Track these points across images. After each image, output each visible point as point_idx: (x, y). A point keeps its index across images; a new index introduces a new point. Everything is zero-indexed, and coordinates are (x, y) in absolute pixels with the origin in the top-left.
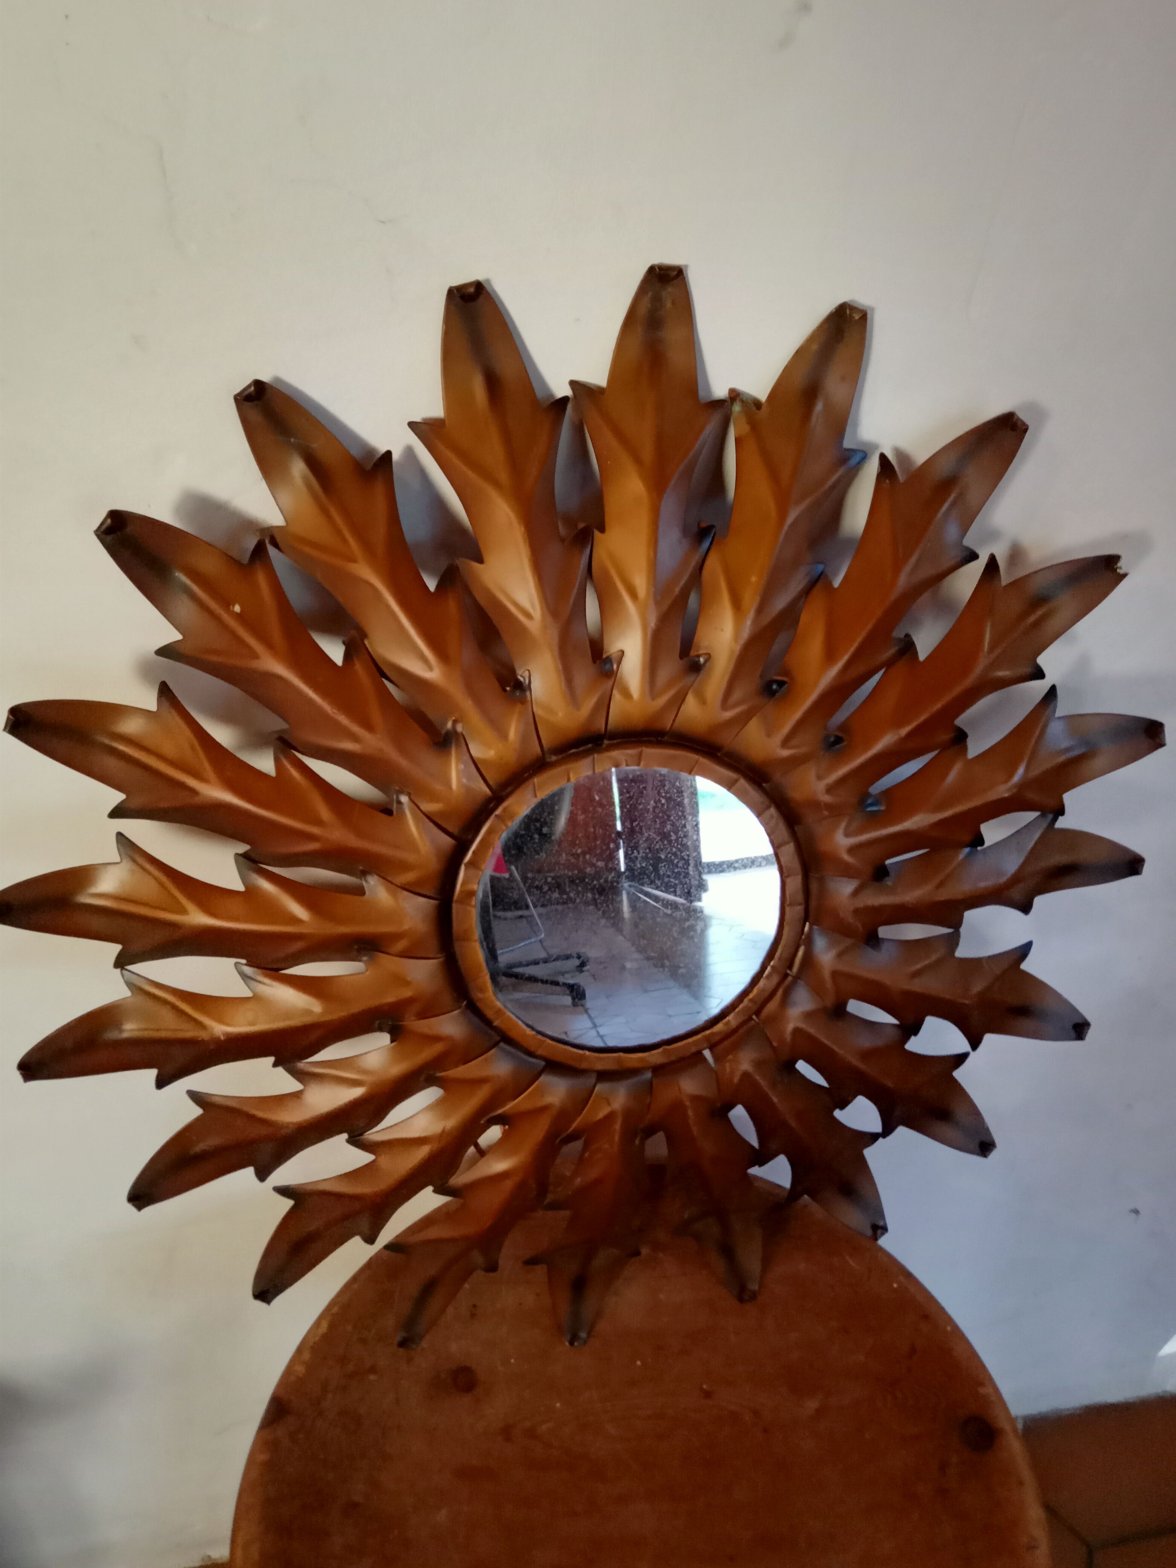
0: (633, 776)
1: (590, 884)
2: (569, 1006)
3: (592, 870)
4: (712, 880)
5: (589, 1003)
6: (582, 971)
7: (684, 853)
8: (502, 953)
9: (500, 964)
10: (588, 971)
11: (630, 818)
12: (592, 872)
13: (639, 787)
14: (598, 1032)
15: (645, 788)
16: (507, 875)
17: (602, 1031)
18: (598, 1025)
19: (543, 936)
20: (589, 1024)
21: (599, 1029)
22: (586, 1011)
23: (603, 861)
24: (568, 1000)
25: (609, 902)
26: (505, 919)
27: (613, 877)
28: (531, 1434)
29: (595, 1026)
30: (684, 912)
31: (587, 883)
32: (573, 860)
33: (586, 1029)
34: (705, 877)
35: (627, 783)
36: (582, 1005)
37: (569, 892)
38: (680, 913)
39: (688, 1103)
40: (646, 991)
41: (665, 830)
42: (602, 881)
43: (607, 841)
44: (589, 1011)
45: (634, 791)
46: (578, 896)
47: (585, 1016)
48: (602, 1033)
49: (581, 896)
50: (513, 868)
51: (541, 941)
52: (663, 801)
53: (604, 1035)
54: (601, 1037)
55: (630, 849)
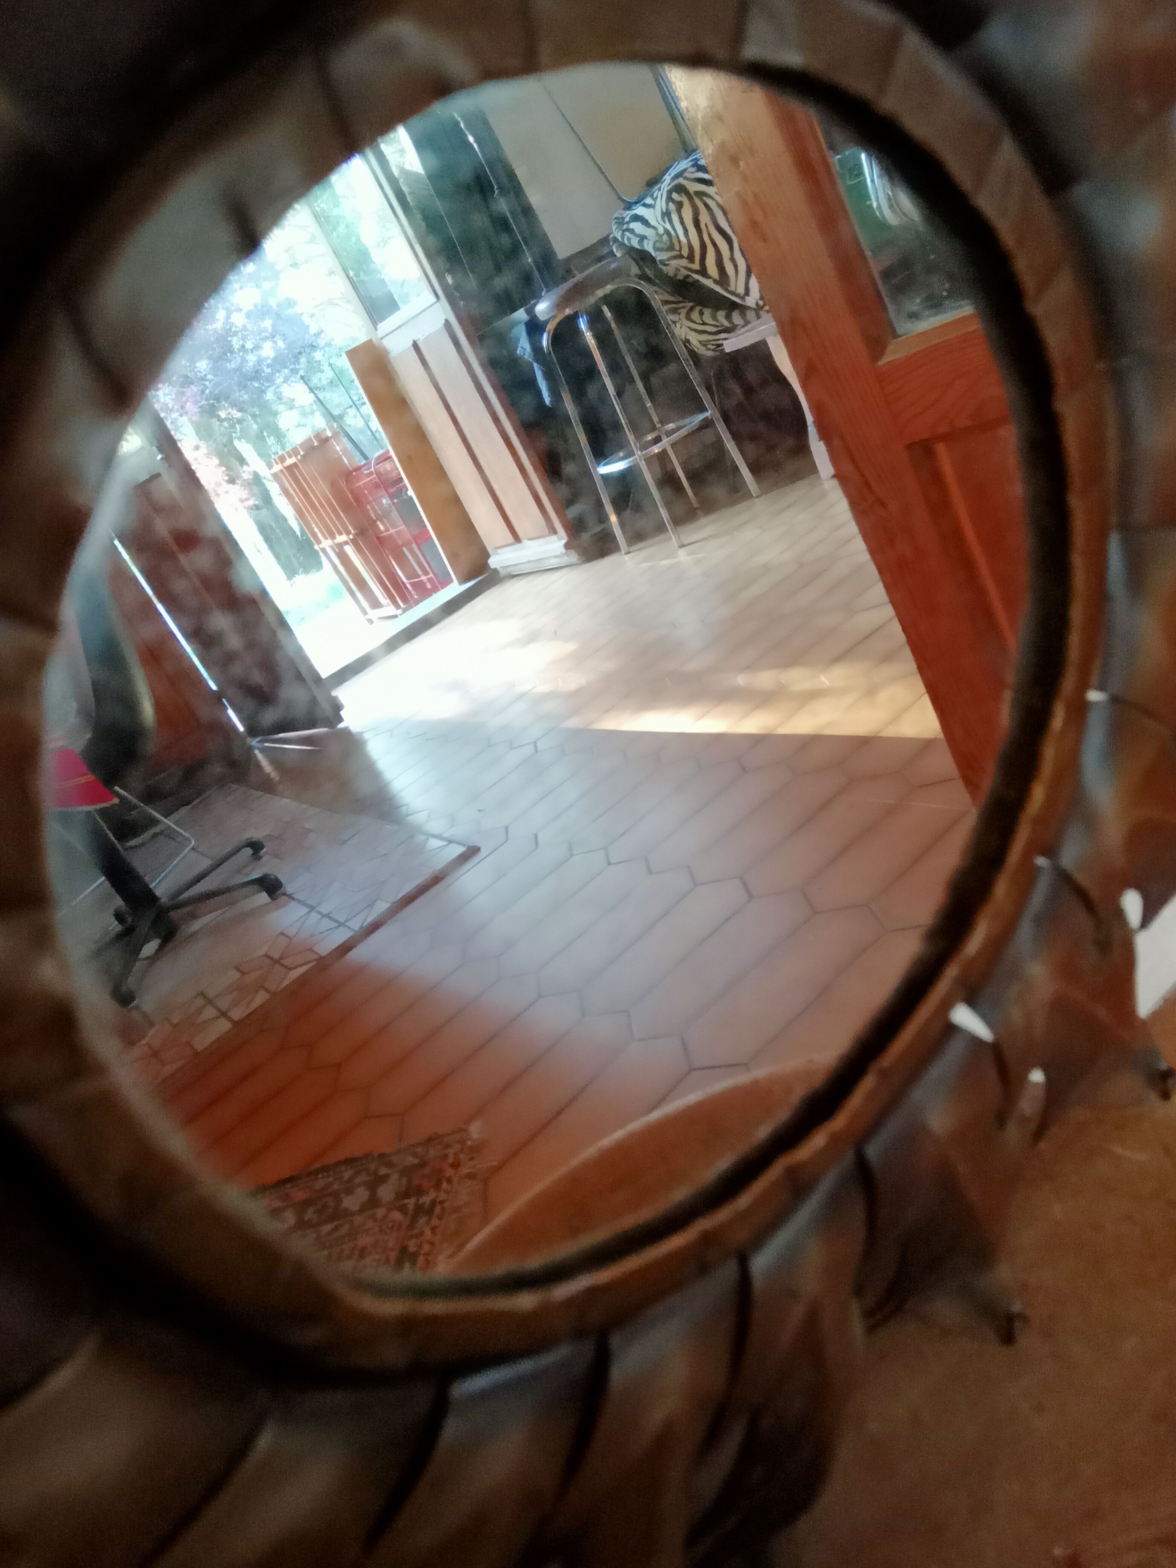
2: (269, 903)
4: (343, 693)
5: (289, 888)
6: (260, 858)
8: (155, 886)
9: (163, 900)
10: (266, 853)
14: (319, 912)
16: (116, 801)
17: (324, 909)
18: (314, 904)
19: (193, 842)
20: (304, 910)
21: (318, 909)
22: (291, 897)
24: (263, 897)
25: (246, 771)
26: (142, 845)
27: (237, 743)
29: (312, 908)
30: (333, 743)
33: (303, 916)
34: (334, 693)
36: (284, 894)
40: (345, 842)
44: (295, 896)
47: (293, 904)
48: (325, 912)
50: (117, 788)
51: (193, 849)
53: (329, 913)
54: (327, 916)
55: (239, 704)
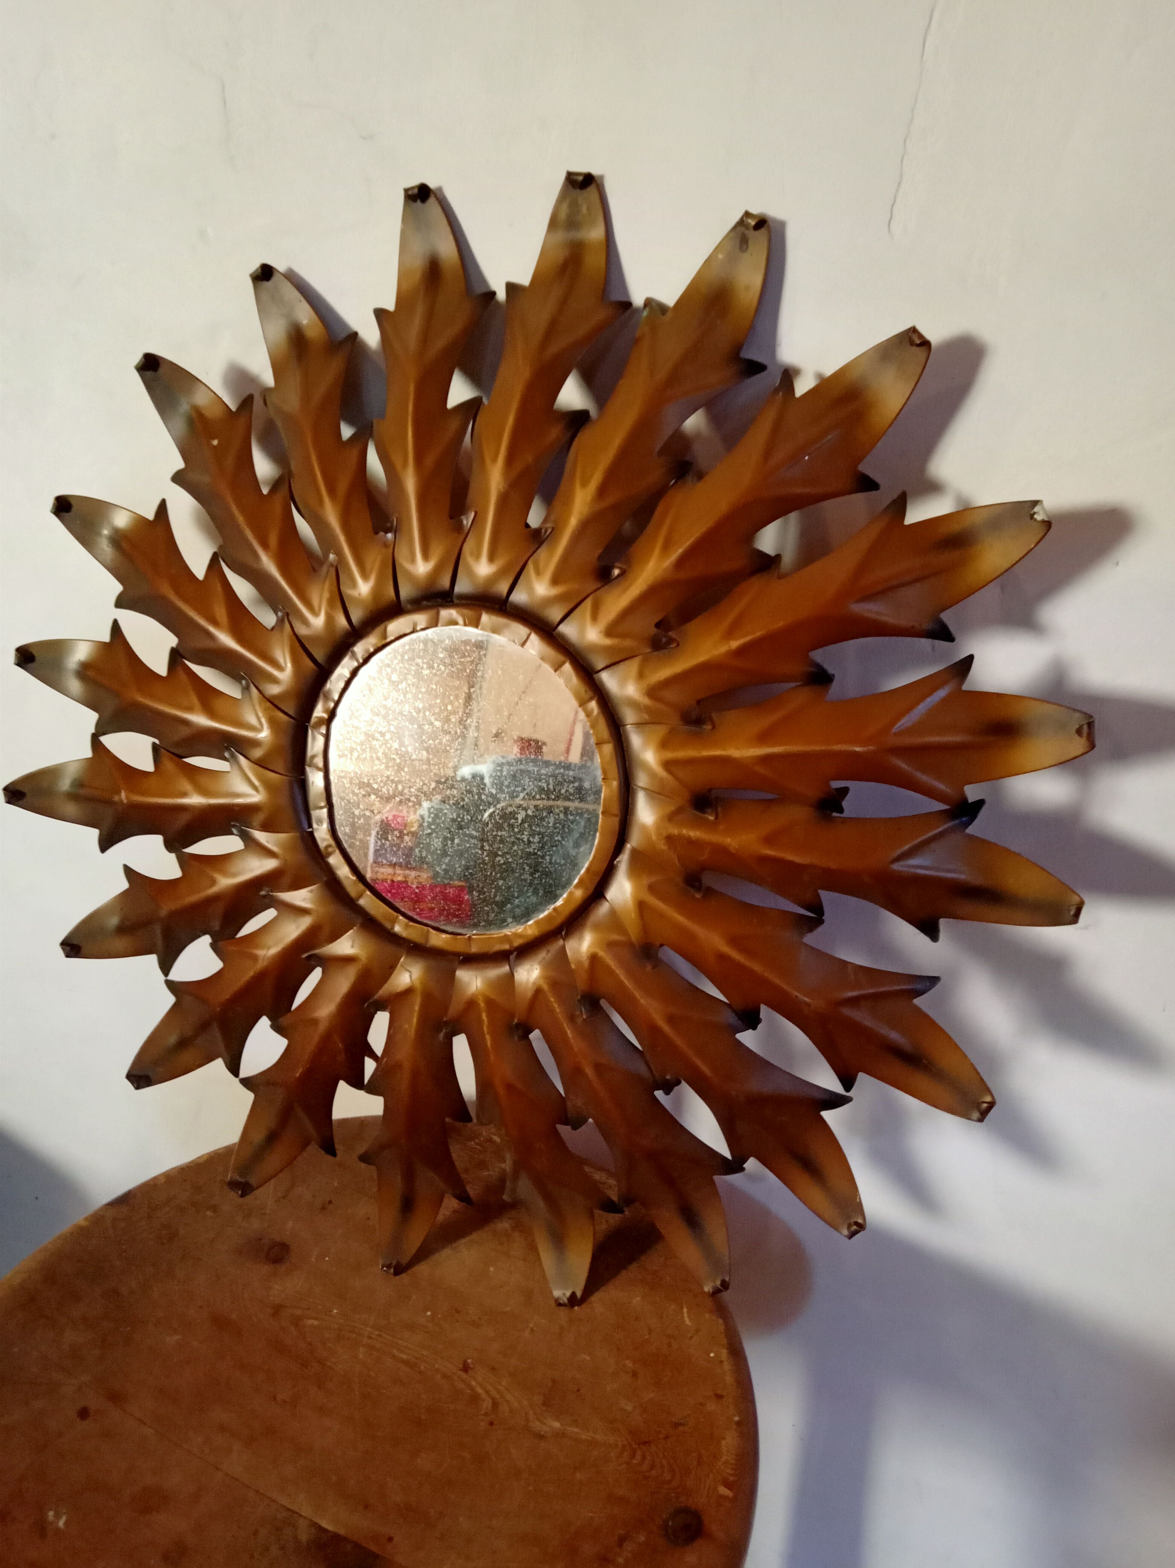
0: (475, 641)
1: (426, 743)
3: (429, 728)
7: (514, 733)
11: (469, 683)
12: (429, 730)
13: (479, 653)
15: (485, 655)
23: (440, 721)
25: (441, 766)
27: (447, 741)
28: (296, 1321)
30: (507, 795)
31: (424, 740)
32: (414, 714)
35: (470, 646)
37: (408, 745)
38: (504, 796)
39: (482, 1005)
41: (499, 703)
42: (437, 741)
43: (446, 701)
45: (474, 656)
46: (415, 752)
49: (417, 753)
52: (500, 672)
55: (465, 715)
